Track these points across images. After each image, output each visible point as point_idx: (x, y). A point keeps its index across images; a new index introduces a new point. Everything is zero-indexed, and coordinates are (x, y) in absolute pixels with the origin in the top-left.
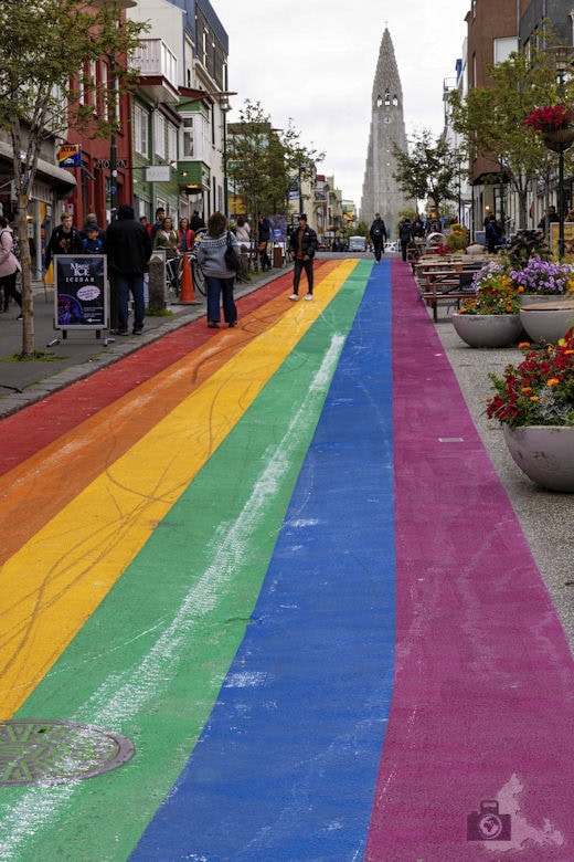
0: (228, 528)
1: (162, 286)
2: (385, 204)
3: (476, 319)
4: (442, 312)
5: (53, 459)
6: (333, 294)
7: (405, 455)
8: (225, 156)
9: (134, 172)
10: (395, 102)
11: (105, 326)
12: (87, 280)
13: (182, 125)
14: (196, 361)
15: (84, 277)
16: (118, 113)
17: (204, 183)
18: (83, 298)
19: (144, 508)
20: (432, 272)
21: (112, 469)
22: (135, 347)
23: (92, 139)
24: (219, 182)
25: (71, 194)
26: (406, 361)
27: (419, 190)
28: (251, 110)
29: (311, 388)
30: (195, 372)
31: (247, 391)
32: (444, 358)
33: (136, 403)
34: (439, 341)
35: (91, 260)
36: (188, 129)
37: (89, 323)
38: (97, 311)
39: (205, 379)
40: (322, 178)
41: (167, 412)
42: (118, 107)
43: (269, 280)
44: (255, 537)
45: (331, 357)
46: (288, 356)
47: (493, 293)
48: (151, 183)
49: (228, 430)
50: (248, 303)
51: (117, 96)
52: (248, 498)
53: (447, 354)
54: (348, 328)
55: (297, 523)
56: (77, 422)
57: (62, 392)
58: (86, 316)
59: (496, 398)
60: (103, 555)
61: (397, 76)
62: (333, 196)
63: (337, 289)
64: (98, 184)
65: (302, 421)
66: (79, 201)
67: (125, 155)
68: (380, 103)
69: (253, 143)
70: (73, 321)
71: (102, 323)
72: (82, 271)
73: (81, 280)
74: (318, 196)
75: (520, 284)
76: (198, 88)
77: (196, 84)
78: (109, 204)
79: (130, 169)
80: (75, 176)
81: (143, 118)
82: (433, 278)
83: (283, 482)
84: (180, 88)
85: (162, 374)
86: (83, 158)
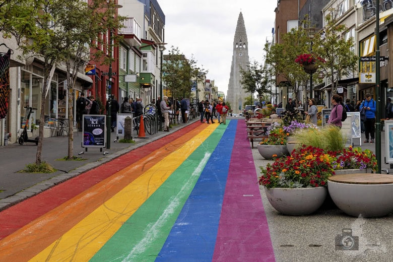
0: (152, 225)
1: (130, 129)
2: (238, 94)
3: (268, 147)
4: (256, 144)
5: (81, 199)
6: (209, 135)
7: (228, 201)
8: (162, 71)
9: (120, 78)
10: (244, 46)
11: (105, 146)
12: (97, 126)
13: (142, 56)
14: (144, 162)
15: (96, 125)
16: (113, 55)
17: (152, 83)
18: (95, 134)
19: (119, 218)
20: (253, 126)
21: (106, 203)
22: (117, 156)
23: (101, 65)
24: (159, 83)
25: (90, 87)
26: (236, 164)
27: (252, 89)
28: (174, 51)
29: (193, 174)
30: (143, 167)
31: (165, 175)
32: (253, 163)
33: (117, 178)
34: (252, 156)
35: (99, 117)
36: (145, 58)
37: (97, 145)
38: (101, 140)
39: (148, 169)
40: (208, 81)
41: (130, 182)
42: (113, 52)
43: (180, 128)
44: (163, 229)
45: (204, 162)
46: (184, 161)
47: (275, 136)
48: (127, 83)
49: (155, 189)
50: (169, 138)
51: (113, 47)
52: (161, 215)
53: (255, 162)
54: (213, 150)
55: (180, 224)
56: (92, 185)
57: (85, 173)
58: (96, 141)
59: (263, 177)
60: (102, 233)
61: (246, 34)
62: (214, 90)
63: (211, 133)
64: (103, 83)
65: (187, 187)
66: (94, 90)
67: (116, 69)
68: (237, 46)
69: (175, 65)
70: (90, 144)
71: (103, 145)
72: (95, 122)
73: (95, 126)
74: (206, 89)
75: (288, 132)
76: (150, 40)
77: (149, 38)
78: (108, 92)
79: (118, 76)
80: (93, 79)
81: (124, 53)
82: (252, 129)
83: (176, 210)
84: (141, 39)
85: (129, 167)
86: (96, 71)
